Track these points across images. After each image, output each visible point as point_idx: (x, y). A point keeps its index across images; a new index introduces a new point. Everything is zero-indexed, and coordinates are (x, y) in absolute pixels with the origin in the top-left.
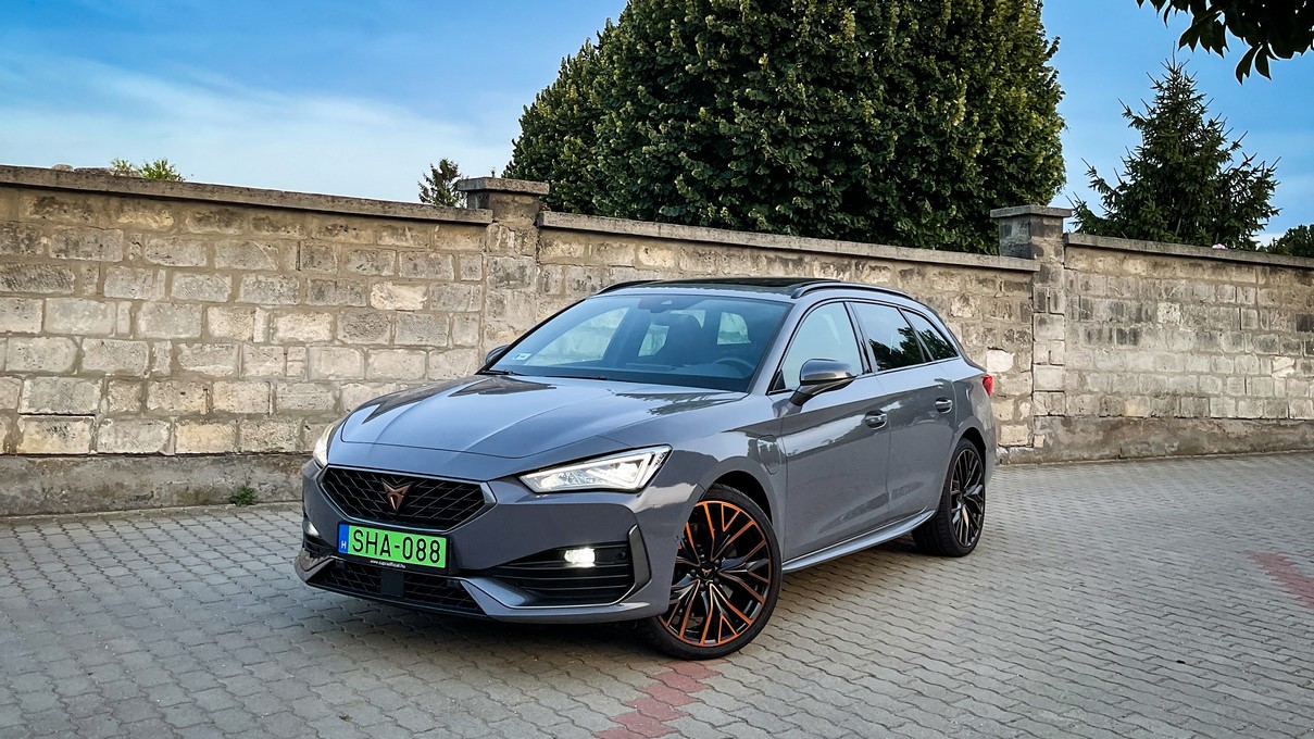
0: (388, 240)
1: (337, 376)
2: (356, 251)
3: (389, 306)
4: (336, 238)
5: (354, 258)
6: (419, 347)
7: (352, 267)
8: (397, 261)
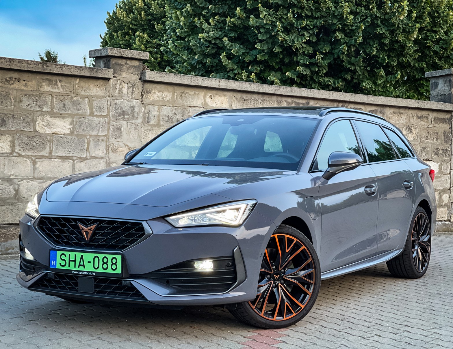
0: (46, 88)
1: (16, 176)
2: (26, 95)
3: (48, 131)
4: (12, 86)
5: (24, 99)
6: (67, 158)
7: (24, 105)
8: (52, 102)
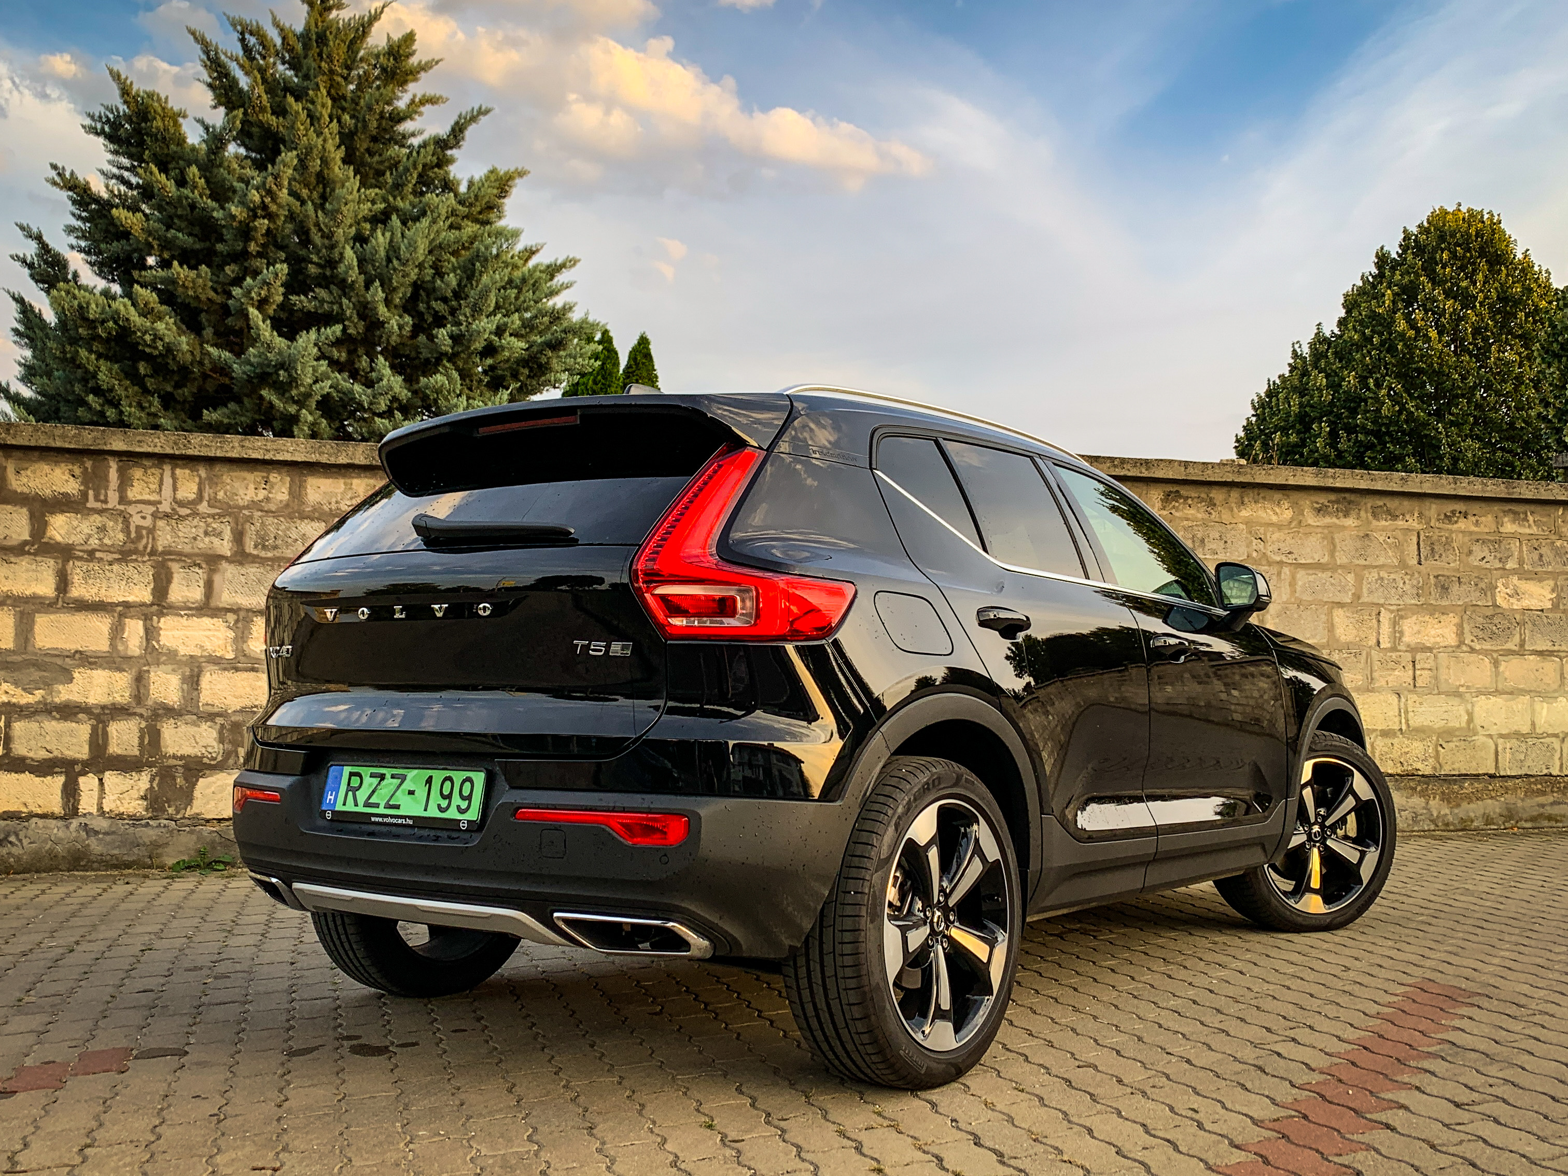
0: (1509, 527)
1: (1468, 687)
2: (1477, 541)
3: (1517, 605)
4: (1455, 526)
5: (1476, 548)
6: (1551, 653)
7: (1474, 561)
8: (1521, 551)
